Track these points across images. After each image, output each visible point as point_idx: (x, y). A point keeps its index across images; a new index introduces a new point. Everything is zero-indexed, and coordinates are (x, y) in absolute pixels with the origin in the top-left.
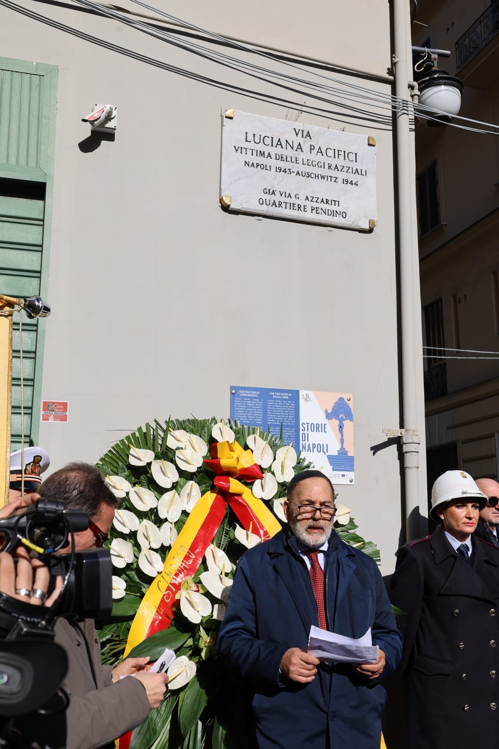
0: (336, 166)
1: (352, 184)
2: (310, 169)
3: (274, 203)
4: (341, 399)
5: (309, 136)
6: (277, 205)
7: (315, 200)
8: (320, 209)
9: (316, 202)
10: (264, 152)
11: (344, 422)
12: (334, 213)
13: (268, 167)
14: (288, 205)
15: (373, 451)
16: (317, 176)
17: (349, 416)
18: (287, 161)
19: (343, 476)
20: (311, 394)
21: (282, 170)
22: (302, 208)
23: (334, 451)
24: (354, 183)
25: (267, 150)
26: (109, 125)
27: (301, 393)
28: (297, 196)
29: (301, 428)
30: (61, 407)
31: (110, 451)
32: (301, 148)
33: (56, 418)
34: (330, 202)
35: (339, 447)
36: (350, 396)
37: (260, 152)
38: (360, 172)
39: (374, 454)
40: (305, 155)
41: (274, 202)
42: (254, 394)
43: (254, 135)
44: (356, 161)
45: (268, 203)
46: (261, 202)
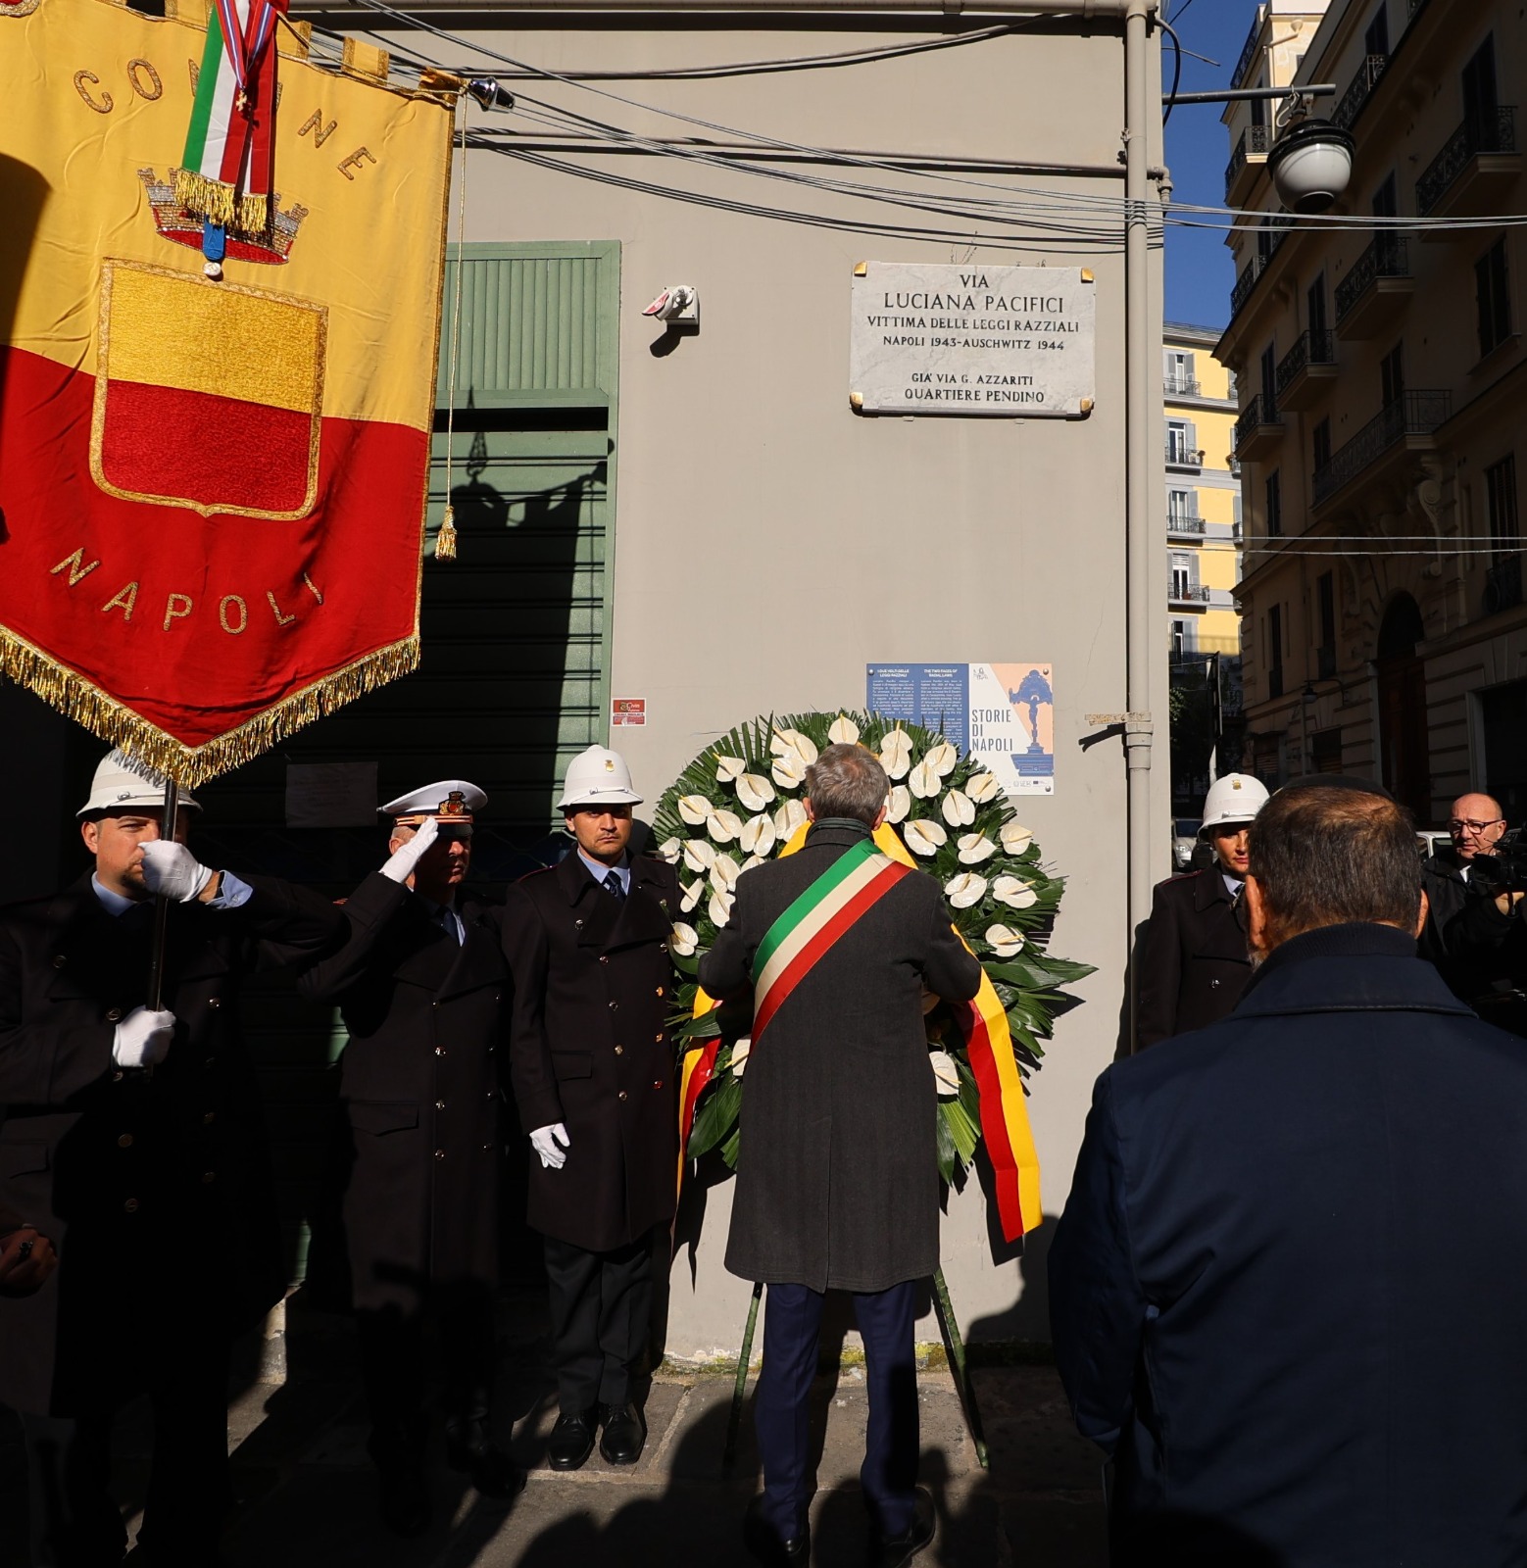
0: (1028, 323)
1: (1054, 347)
2: (987, 335)
3: (929, 394)
4: (1034, 673)
5: (985, 283)
6: (934, 395)
7: (993, 380)
8: (1001, 394)
9: (995, 383)
10: (913, 320)
11: (1038, 706)
12: (1024, 397)
13: (920, 341)
14: (951, 394)
15: (1082, 746)
16: (996, 344)
17: (1046, 696)
18: (949, 327)
19: (1036, 783)
20: (986, 667)
21: (942, 341)
22: (973, 396)
23: (1022, 749)
24: (1056, 345)
25: (917, 315)
26: (686, 314)
27: (973, 668)
28: (965, 378)
29: (971, 717)
30: (638, 706)
31: (694, 762)
32: (972, 304)
33: (630, 720)
34: (1017, 381)
35: (1029, 742)
36: (1048, 667)
37: (908, 319)
38: (1066, 328)
39: (1084, 749)
40: (979, 313)
41: (929, 391)
42: (902, 673)
43: (898, 295)
44: (1061, 311)
45: (919, 395)
46: (909, 395)
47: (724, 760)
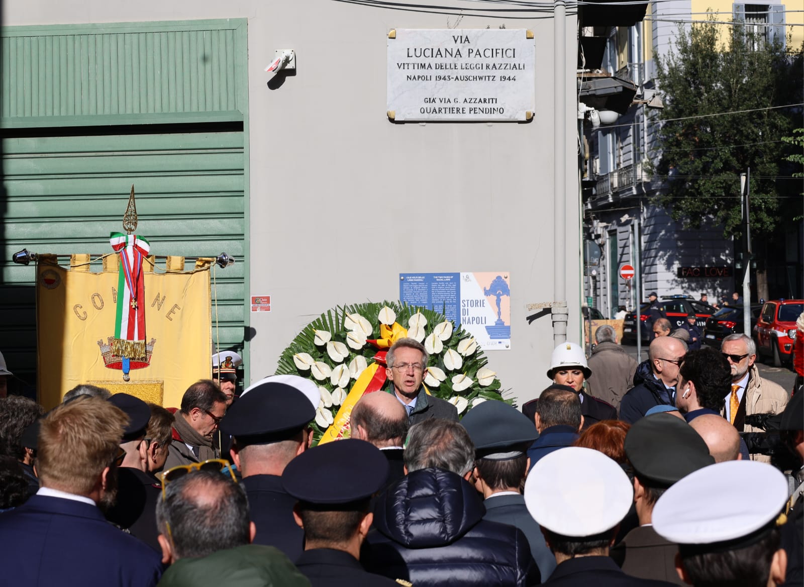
0: (494, 65)
1: (510, 80)
2: (469, 73)
4: (499, 278)
5: (468, 40)
6: (437, 111)
7: (473, 101)
8: (478, 109)
9: (474, 103)
10: (425, 64)
11: (501, 297)
12: (492, 111)
13: (428, 78)
14: (447, 110)
15: (529, 321)
16: (475, 78)
17: (506, 291)
18: (446, 68)
19: (500, 342)
20: (471, 275)
21: (442, 78)
22: (461, 111)
23: (492, 321)
24: (511, 78)
25: (426, 61)
27: (463, 275)
28: (456, 100)
29: (462, 304)
30: (265, 300)
31: (301, 333)
32: (460, 54)
33: (262, 308)
34: (487, 101)
35: (496, 318)
36: (507, 274)
37: (421, 64)
38: (517, 67)
39: (530, 323)
40: (465, 59)
41: (435, 109)
42: (420, 279)
43: (415, 49)
44: (514, 57)
45: (429, 111)
46: (422, 111)
47: (318, 332)
